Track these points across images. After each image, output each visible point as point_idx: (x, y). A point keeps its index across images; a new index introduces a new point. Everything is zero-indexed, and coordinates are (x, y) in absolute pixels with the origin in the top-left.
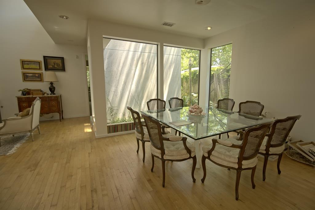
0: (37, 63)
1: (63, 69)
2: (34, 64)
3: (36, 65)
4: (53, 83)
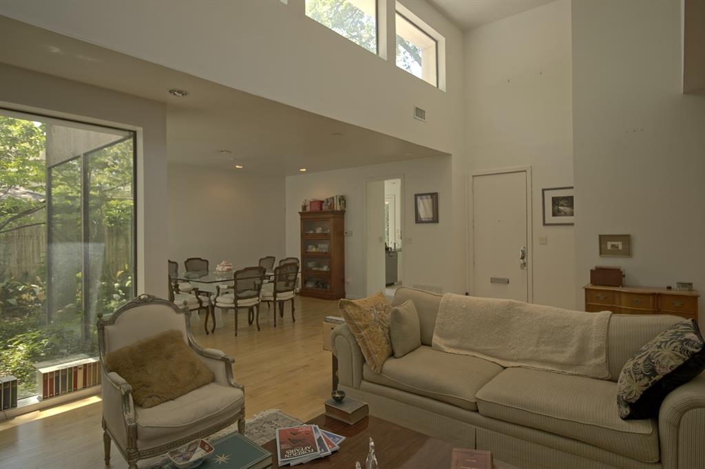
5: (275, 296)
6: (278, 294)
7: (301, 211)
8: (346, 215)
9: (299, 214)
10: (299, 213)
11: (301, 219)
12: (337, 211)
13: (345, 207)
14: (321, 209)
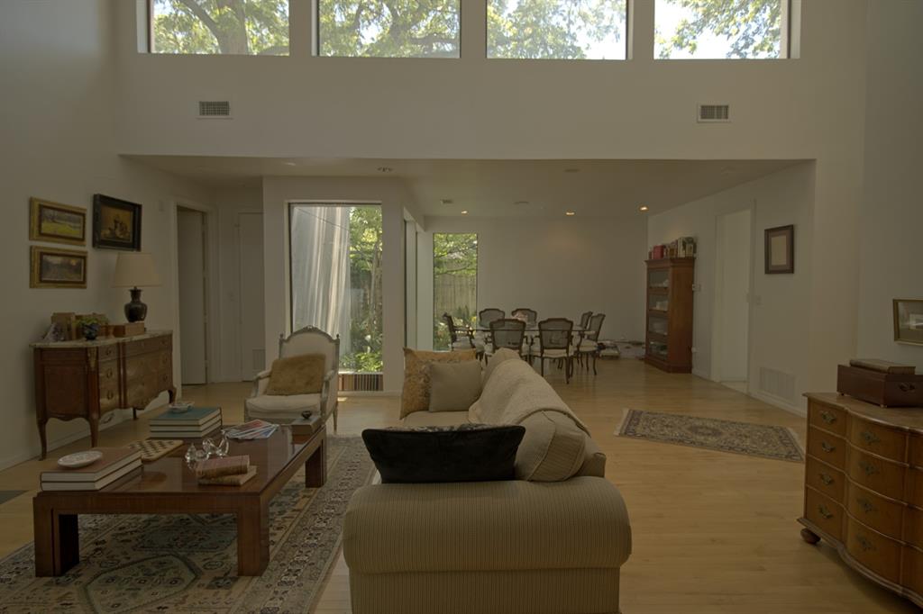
0: (76, 217)
1: (135, 244)
2: (69, 220)
3: (72, 224)
4: (140, 291)
5: (542, 352)
6: (545, 351)
7: (648, 259)
8: (697, 263)
9: (645, 263)
10: (646, 261)
11: (648, 269)
12: (682, 259)
13: (695, 252)
14: (662, 256)
